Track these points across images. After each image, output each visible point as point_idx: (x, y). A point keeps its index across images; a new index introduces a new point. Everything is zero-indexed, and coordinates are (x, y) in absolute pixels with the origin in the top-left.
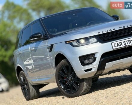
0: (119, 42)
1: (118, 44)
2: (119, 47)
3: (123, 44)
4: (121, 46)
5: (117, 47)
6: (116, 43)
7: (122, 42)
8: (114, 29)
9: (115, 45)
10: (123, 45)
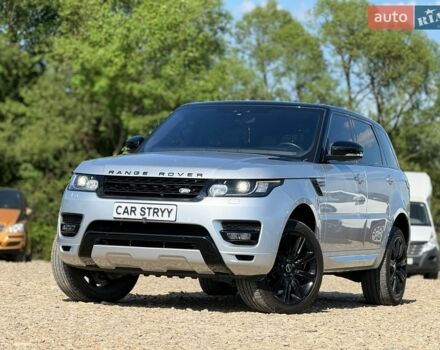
0: (129, 206)
1: (126, 208)
2: (126, 216)
3: (138, 211)
4: (133, 216)
5: (121, 216)
6: (124, 206)
7: (139, 207)
8: (145, 173)
9: (120, 210)
10: (137, 216)
